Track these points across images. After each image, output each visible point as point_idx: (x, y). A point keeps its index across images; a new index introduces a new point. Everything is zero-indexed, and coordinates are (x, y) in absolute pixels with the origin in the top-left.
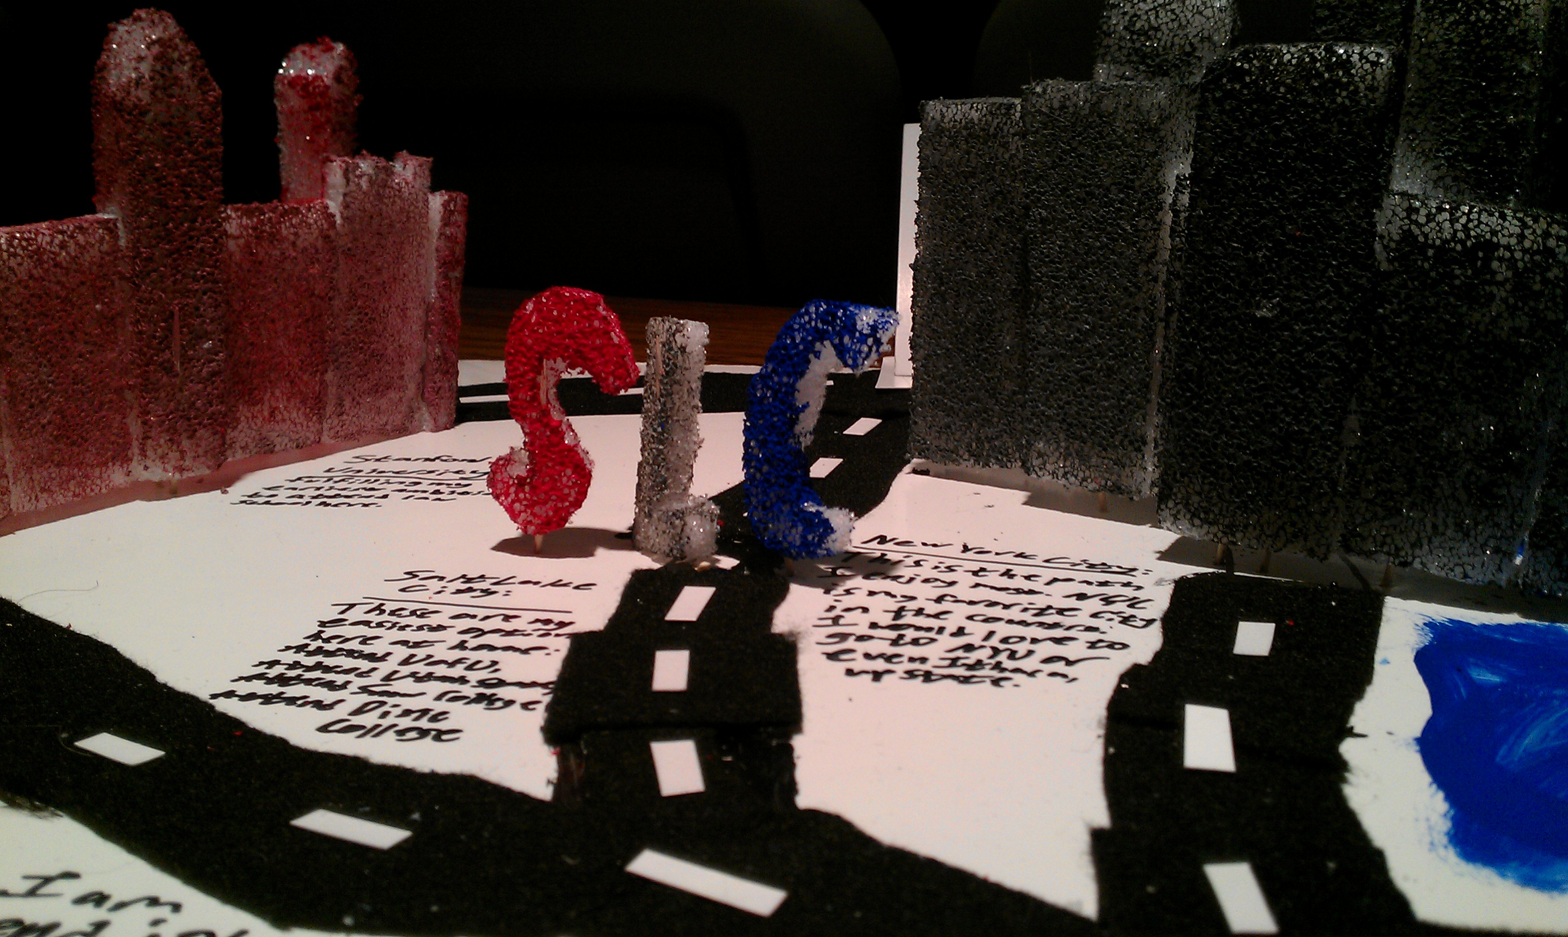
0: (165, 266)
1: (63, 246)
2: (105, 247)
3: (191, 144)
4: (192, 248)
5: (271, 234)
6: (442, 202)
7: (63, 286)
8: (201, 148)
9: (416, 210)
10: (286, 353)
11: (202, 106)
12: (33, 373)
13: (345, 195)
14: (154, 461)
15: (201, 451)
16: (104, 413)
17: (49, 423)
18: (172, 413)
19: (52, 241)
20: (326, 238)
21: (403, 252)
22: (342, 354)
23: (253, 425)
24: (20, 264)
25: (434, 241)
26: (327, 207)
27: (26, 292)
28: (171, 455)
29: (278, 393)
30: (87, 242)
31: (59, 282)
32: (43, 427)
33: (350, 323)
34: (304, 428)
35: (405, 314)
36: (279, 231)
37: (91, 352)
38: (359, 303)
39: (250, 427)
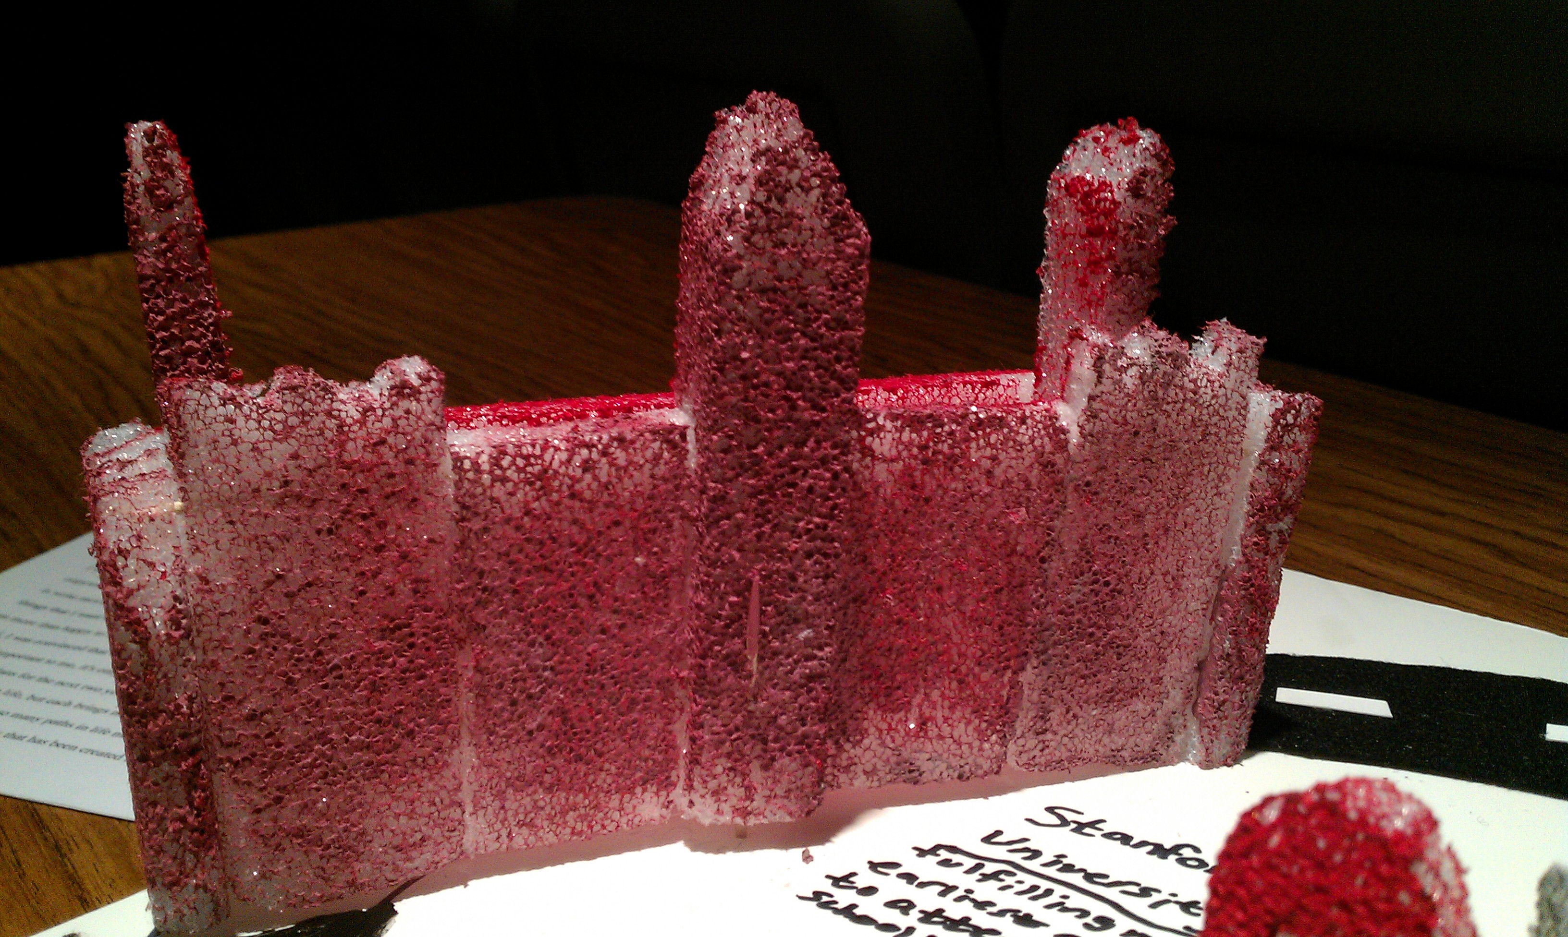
0: (745, 512)
1: (588, 466)
2: (661, 470)
3: (808, 322)
4: (794, 485)
5: (952, 459)
6: (1273, 410)
7: (582, 526)
8: (823, 330)
9: (1222, 424)
10: (956, 638)
11: (833, 261)
12: (519, 654)
13: (1091, 398)
14: (703, 796)
15: (779, 790)
16: (635, 715)
17: (541, 728)
18: (737, 729)
19: (569, 461)
20: (1047, 466)
21: (1188, 490)
22: (1055, 643)
23: (888, 740)
24: (512, 494)
25: (1249, 470)
26: (1054, 417)
27: (519, 535)
28: (730, 790)
29: (935, 695)
30: (630, 463)
31: (575, 522)
32: (530, 733)
33: (1073, 598)
34: (975, 750)
35: (1178, 587)
36: (965, 454)
37: (622, 627)
38: (1095, 568)
39: (883, 744)
